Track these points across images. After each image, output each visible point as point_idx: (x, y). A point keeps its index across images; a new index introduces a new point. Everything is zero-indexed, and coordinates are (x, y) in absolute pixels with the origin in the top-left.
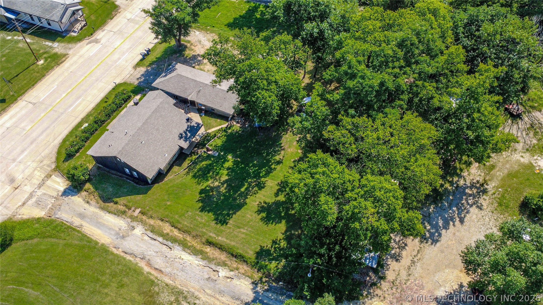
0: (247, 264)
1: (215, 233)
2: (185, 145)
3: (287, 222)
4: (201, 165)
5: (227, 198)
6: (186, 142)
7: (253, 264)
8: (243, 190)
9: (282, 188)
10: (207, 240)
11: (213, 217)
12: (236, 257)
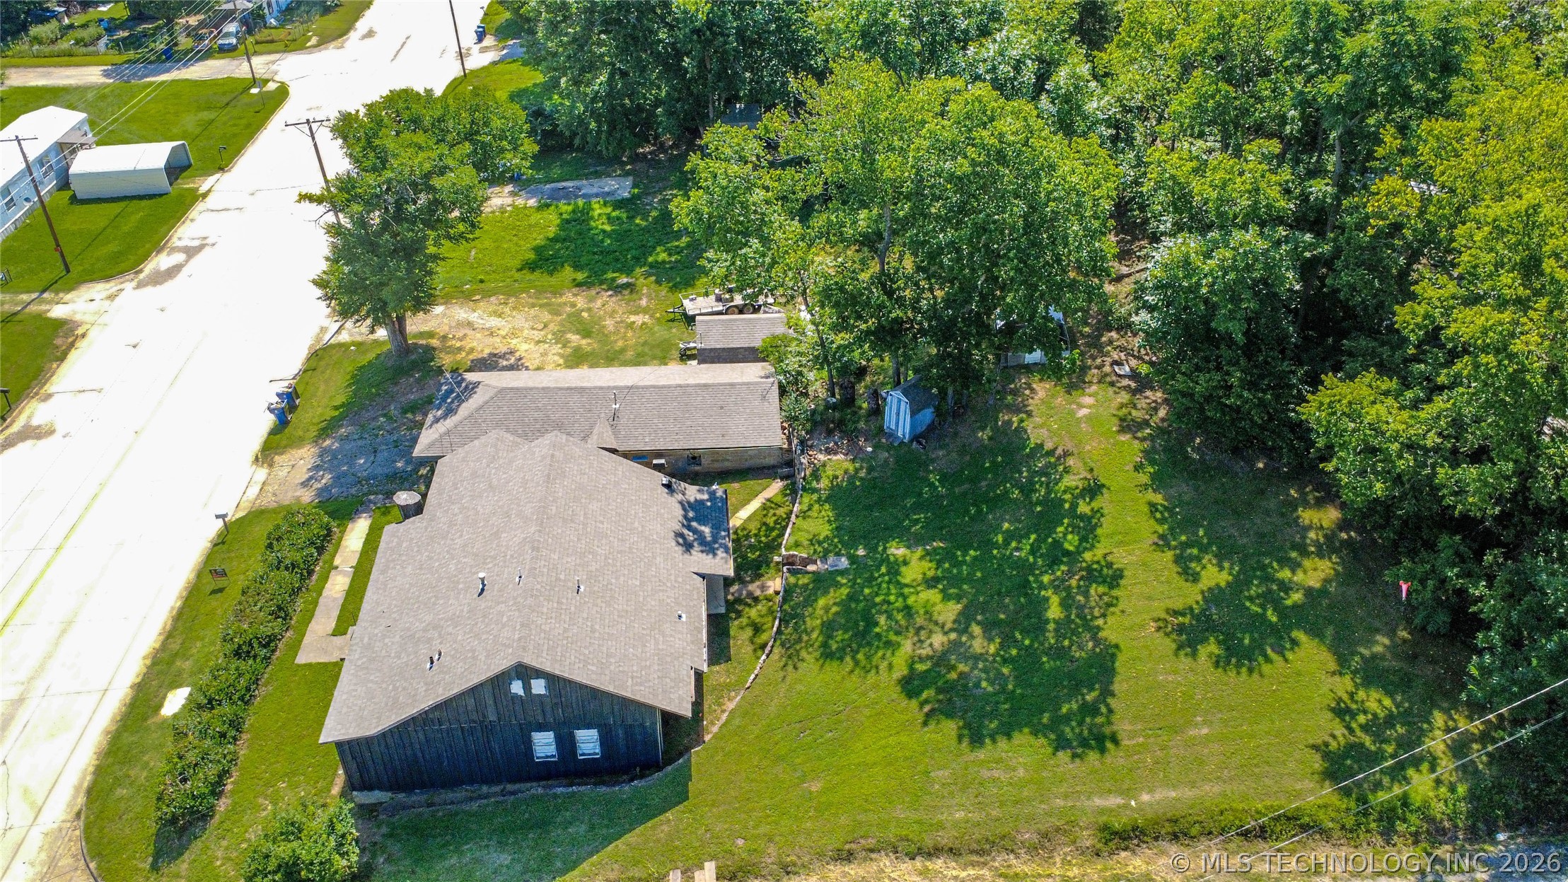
0: (1325, 834)
1: (1110, 791)
2: (723, 565)
3: (1315, 632)
4: (819, 612)
5: (1026, 665)
6: (715, 555)
7: (1350, 821)
8: (1054, 611)
9: (1183, 550)
10: (1105, 828)
11: (1041, 745)
12: (1262, 833)
